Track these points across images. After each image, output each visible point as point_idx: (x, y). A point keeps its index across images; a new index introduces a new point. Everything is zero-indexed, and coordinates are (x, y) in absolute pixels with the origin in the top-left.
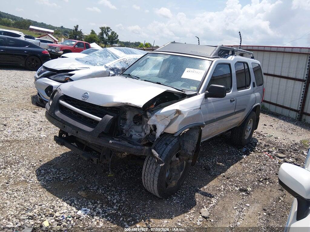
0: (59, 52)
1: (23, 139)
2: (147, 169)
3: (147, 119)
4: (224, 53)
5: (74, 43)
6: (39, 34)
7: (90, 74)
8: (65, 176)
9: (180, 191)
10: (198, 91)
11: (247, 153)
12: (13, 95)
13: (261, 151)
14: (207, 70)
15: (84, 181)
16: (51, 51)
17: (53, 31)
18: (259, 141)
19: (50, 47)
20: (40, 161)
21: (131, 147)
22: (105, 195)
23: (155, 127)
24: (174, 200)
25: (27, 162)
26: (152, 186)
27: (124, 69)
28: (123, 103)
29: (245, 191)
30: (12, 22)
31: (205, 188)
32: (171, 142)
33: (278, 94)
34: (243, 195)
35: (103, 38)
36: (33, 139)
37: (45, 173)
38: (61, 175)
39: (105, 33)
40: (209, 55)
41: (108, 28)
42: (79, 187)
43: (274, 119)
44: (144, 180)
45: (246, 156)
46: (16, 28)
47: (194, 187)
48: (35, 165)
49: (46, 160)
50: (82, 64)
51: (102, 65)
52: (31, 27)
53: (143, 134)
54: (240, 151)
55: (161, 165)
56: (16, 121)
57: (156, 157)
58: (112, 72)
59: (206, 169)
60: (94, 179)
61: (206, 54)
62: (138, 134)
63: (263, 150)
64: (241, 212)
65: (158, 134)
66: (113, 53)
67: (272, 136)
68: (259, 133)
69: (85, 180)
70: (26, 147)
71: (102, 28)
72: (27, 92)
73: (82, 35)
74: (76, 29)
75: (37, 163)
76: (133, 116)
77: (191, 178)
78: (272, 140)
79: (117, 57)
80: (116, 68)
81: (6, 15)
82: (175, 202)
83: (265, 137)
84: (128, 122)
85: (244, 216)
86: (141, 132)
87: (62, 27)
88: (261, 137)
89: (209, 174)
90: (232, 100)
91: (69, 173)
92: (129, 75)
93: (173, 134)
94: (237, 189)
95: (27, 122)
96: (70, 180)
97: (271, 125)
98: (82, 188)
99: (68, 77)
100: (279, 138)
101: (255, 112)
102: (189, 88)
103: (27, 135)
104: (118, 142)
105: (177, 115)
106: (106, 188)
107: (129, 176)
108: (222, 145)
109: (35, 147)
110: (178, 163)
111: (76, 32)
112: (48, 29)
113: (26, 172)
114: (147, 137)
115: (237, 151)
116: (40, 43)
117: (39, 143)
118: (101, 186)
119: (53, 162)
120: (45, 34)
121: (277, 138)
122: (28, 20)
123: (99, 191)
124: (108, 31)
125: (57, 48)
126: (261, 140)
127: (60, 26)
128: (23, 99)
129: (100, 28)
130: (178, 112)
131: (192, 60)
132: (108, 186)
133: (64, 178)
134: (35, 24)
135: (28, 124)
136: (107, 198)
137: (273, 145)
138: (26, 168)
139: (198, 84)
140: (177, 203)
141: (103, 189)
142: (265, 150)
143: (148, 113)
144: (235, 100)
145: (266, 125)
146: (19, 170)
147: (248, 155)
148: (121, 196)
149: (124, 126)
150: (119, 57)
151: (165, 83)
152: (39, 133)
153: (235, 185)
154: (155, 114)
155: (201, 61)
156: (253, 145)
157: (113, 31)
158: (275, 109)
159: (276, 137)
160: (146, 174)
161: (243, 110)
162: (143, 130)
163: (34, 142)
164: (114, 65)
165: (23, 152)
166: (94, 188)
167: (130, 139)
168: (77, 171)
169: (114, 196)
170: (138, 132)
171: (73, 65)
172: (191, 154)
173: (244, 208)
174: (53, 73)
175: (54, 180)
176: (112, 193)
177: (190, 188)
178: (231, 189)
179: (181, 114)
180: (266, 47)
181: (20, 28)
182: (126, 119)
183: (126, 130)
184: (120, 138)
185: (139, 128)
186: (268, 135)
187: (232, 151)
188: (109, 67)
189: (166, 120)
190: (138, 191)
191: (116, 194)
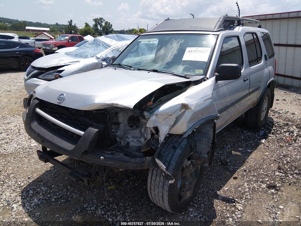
0: (53, 49)
1: (11, 152)
2: (153, 182)
3: (145, 121)
4: (229, 25)
5: (67, 38)
6: (36, 34)
7: (81, 68)
8: (56, 195)
9: (196, 199)
10: (206, 75)
11: (265, 137)
12: (6, 100)
13: (281, 132)
14: (213, 47)
15: (80, 200)
16: (46, 49)
17: (48, 29)
18: (275, 120)
19: (44, 45)
20: (29, 178)
21: (128, 162)
22: (105, 216)
23: (156, 129)
24: (191, 214)
25: (13, 182)
26: (161, 202)
27: (114, 58)
28: (108, 105)
29: (274, 187)
30: (8, 25)
31: (226, 190)
32: (180, 144)
33: (286, 64)
34: (273, 194)
35: (97, 29)
36: (22, 150)
37: (33, 194)
38: (52, 194)
39: (99, 24)
40: (213, 28)
41: (101, 19)
42: (73, 209)
43: (285, 92)
44: (151, 195)
45: (264, 139)
46: (13, 31)
47: (212, 190)
48: (22, 185)
49: (36, 176)
50: (72, 58)
51: (93, 56)
52: (27, 28)
53: (142, 140)
54: (257, 135)
55: (170, 182)
56: (5, 130)
57: (162, 171)
58: (104, 63)
59: (222, 163)
60: (91, 196)
61: (209, 28)
62: (136, 140)
63: (282, 131)
64: (276, 219)
65: (162, 138)
66: (103, 42)
67: (288, 112)
68: (274, 111)
69: (80, 198)
70: (14, 162)
71: (95, 19)
72: (20, 95)
73: (77, 30)
74: (71, 24)
75: (24, 182)
76: (127, 117)
77: (207, 178)
78: (290, 117)
79: (108, 46)
80: (108, 58)
81: (2, 20)
82: (192, 215)
83: (281, 113)
84: (122, 126)
85: (280, 224)
86: (140, 138)
87: (57, 24)
88: (277, 115)
89: (227, 169)
90: (245, 79)
91: (63, 190)
92: (120, 64)
93: (181, 135)
94: (264, 186)
95: (17, 131)
96: (63, 200)
97: (284, 100)
98: (77, 210)
99: (58, 74)
100: (296, 113)
101: (269, 88)
102: (194, 71)
103: (16, 146)
104: (110, 156)
105: (183, 110)
106: (107, 207)
107: (133, 186)
108: (235, 130)
109: (24, 160)
110: (191, 170)
111: (71, 26)
112: (44, 27)
113: (11, 196)
114: (148, 143)
115: (253, 136)
116: (35, 42)
117: (29, 154)
118: (100, 205)
119: (44, 178)
120: (41, 33)
121: (295, 114)
122: (24, 21)
123: (98, 212)
124: (101, 22)
125: (51, 45)
126: (277, 118)
127: (55, 23)
128: (16, 103)
129: (94, 20)
130: (185, 106)
131: (193, 37)
132: (109, 203)
133: (55, 199)
134: (31, 24)
135: (18, 132)
136: (107, 221)
137: (292, 122)
138: (12, 189)
139: (204, 66)
140: (195, 216)
141: (103, 208)
142: (285, 130)
143: (146, 114)
144: (249, 79)
145: (278, 100)
146: (4, 193)
147: (266, 138)
148: (125, 215)
149: (116, 133)
150: (110, 46)
151: (163, 69)
152: (29, 141)
153: (261, 180)
154: (155, 113)
155: (204, 37)
156: (270, 126)
157: (106, 22)
158: (284, 81)
159: (293, 113)
160: (152, 188)
161: (258, 89)
162: (142, 135)
163: (23, 153)
164: (106, 55)
165: (10, 168)
166: (92, 208)
167: (126, 150)
168: (71, 186)
169: (116, 218)
170: (136, 138)
171: (62, 60)
172: (206, 156)
173: (278, 213)
174: (42, 73)
175: (44, 203)
176: (114, 212)
177: (208, 192)
178: (256, 187)
179: (188, 109)
180: (267, 15)
181: (16, 30)
182: (119, 123)
183: (120, 137)
184: (111, 150)
185: (136, 132)
186: (284, 111)
187: (248, 136)
188: (101, 57)
189: (170, 118)
190: (145, 206)
191: (119, 213)
